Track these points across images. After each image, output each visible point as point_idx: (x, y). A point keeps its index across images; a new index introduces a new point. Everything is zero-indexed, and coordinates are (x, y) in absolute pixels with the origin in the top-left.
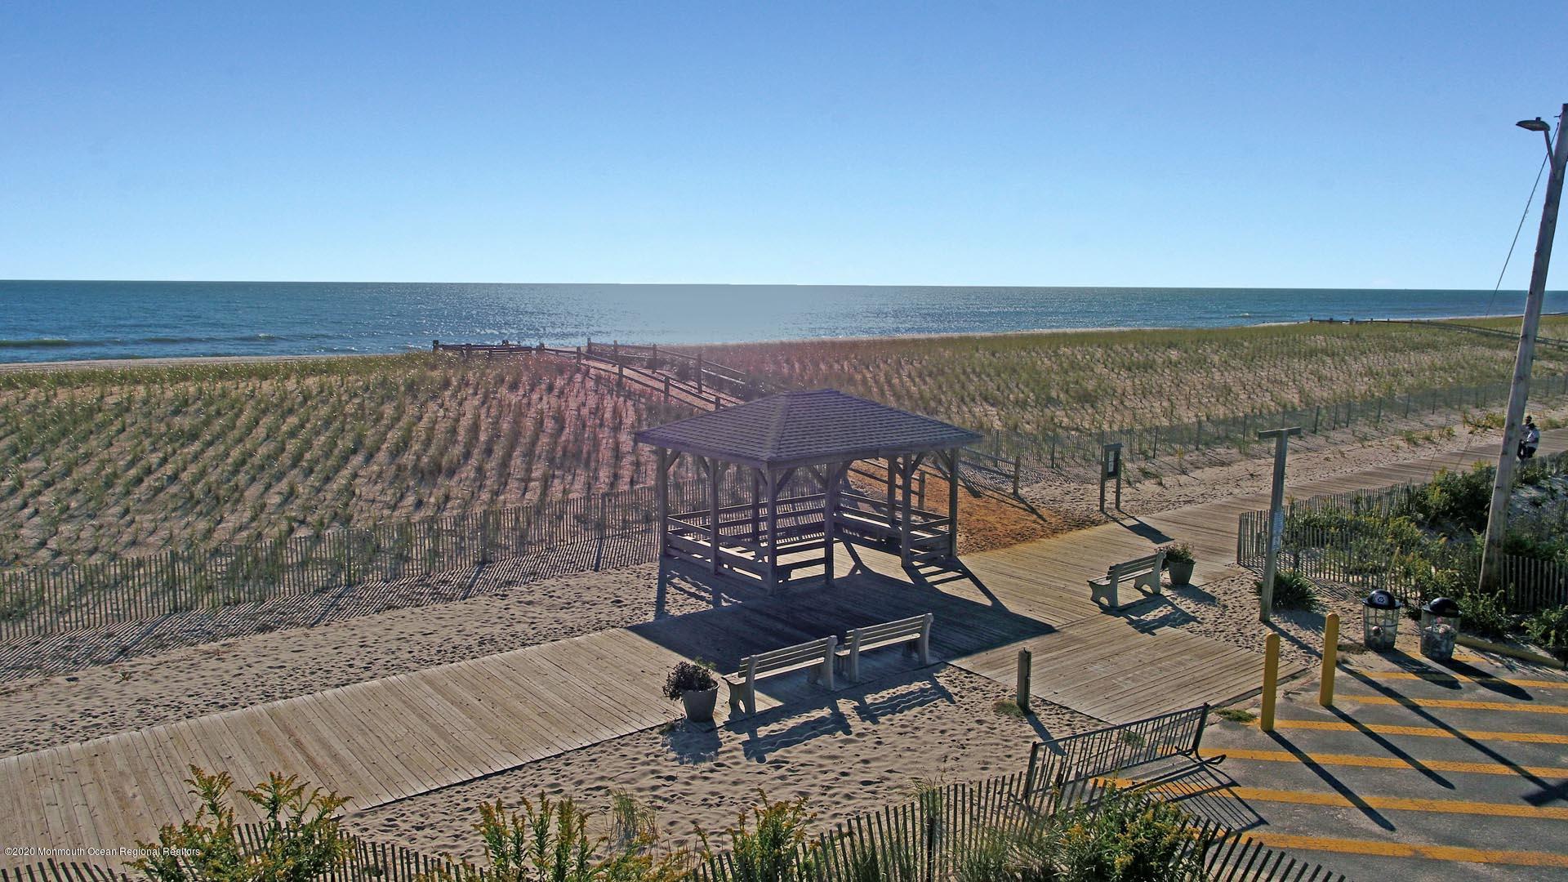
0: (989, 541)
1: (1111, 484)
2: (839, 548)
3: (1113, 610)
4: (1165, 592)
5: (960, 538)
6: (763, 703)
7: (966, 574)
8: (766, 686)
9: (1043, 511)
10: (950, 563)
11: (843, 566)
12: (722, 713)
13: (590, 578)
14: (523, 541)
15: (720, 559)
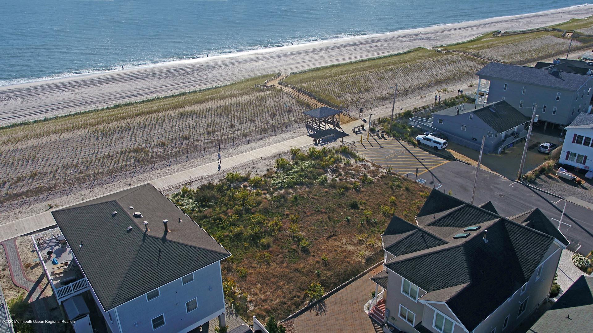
0: (344, 122)
1: (361, 113)
2: (326, 124)
3: (354, 132)
4: (361, 130)
5: (340, 122)
6: (321, 142)
7: (341, 128)
8: (321, 140)
9: (352, 118)
10: (339, 127)
11: (327, 128)
12: (318, 143)
13: (299, 130)
14: (289, 125)
15: (313, 127)
